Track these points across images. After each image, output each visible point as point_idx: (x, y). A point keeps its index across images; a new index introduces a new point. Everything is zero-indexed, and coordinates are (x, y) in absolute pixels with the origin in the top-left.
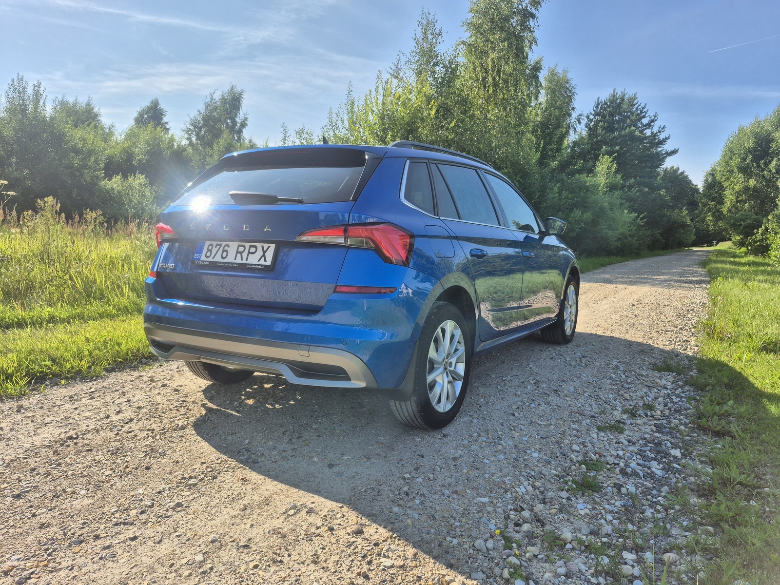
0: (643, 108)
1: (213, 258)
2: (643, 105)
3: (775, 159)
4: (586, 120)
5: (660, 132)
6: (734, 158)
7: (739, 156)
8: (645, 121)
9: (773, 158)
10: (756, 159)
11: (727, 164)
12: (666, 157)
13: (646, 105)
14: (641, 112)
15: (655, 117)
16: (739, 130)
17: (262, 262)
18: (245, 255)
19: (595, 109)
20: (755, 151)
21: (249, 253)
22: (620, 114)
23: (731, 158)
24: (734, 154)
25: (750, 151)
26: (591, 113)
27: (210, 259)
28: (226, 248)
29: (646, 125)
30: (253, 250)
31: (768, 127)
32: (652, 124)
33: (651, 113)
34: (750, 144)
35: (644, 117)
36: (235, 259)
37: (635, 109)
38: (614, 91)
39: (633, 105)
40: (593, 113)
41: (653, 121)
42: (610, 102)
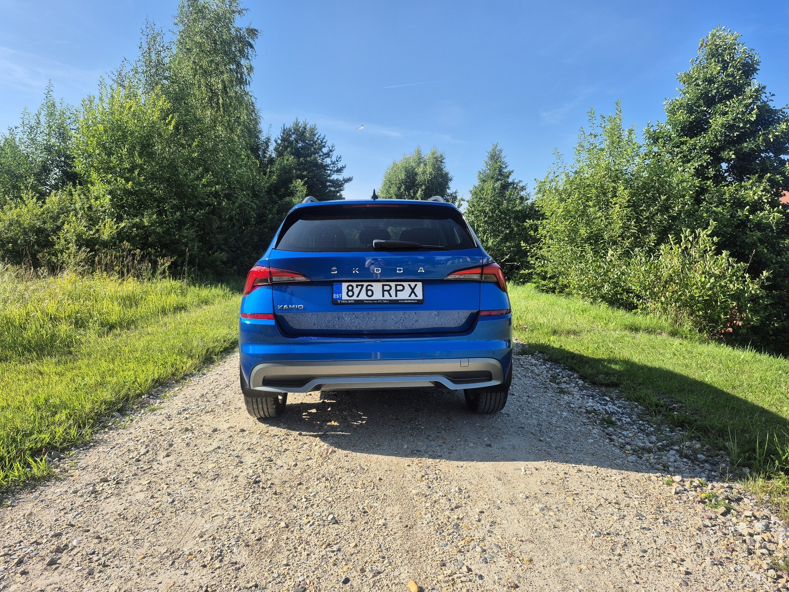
0: (323, 139)
1: (358, 296)
2: (322, 136)
3: (420, 190)
4: (275, 144)
5: (337, 161)
6: (392, 187)
7: (396, 185)
8: (325, 150)
9: (418, 188)
10: (408, 189)
11: (388, 192)
12: (344, 184)
13: (325, 136)
14: (322, 142)
15: (333, 147)
16: (394, 164)
17: (413, 297)
18: (393, 292)
19: (282, 134)
20: (406, 182)
21: (397, 291)
22: (304, 141)
23: (390, 187)
24: (392, 184)
25: (402, 182)
26: (279, 138)
27: (355, 298)
28: (369, 288)
29: (326, 154)
30: (399, 288)
31: (413, 164)
32: (331, 153)
33: (329, 144)
34: (403, 176)
35: (324, 146)
36: (383, 296)
37: (316, 139)
38: (297, 119)
39: (315, 135)
40: (280, 138)
41: (331, 151)
42: (294, 130)
